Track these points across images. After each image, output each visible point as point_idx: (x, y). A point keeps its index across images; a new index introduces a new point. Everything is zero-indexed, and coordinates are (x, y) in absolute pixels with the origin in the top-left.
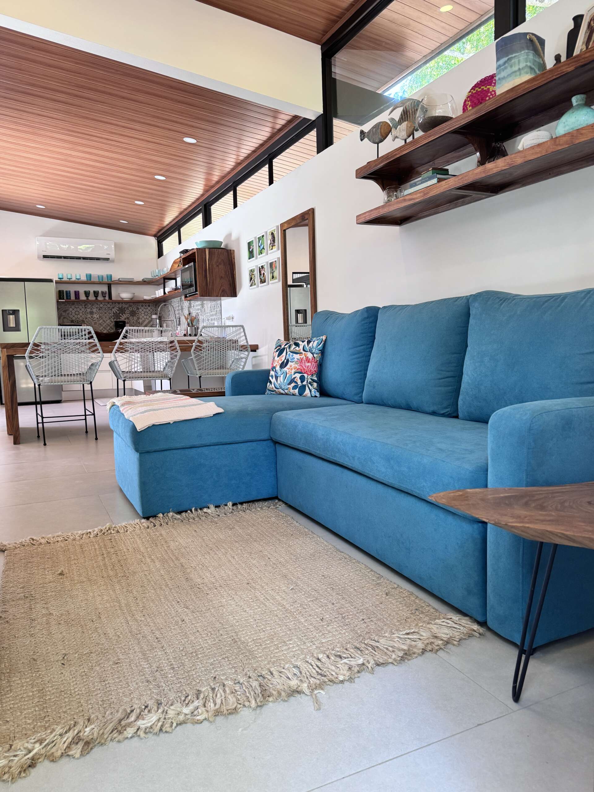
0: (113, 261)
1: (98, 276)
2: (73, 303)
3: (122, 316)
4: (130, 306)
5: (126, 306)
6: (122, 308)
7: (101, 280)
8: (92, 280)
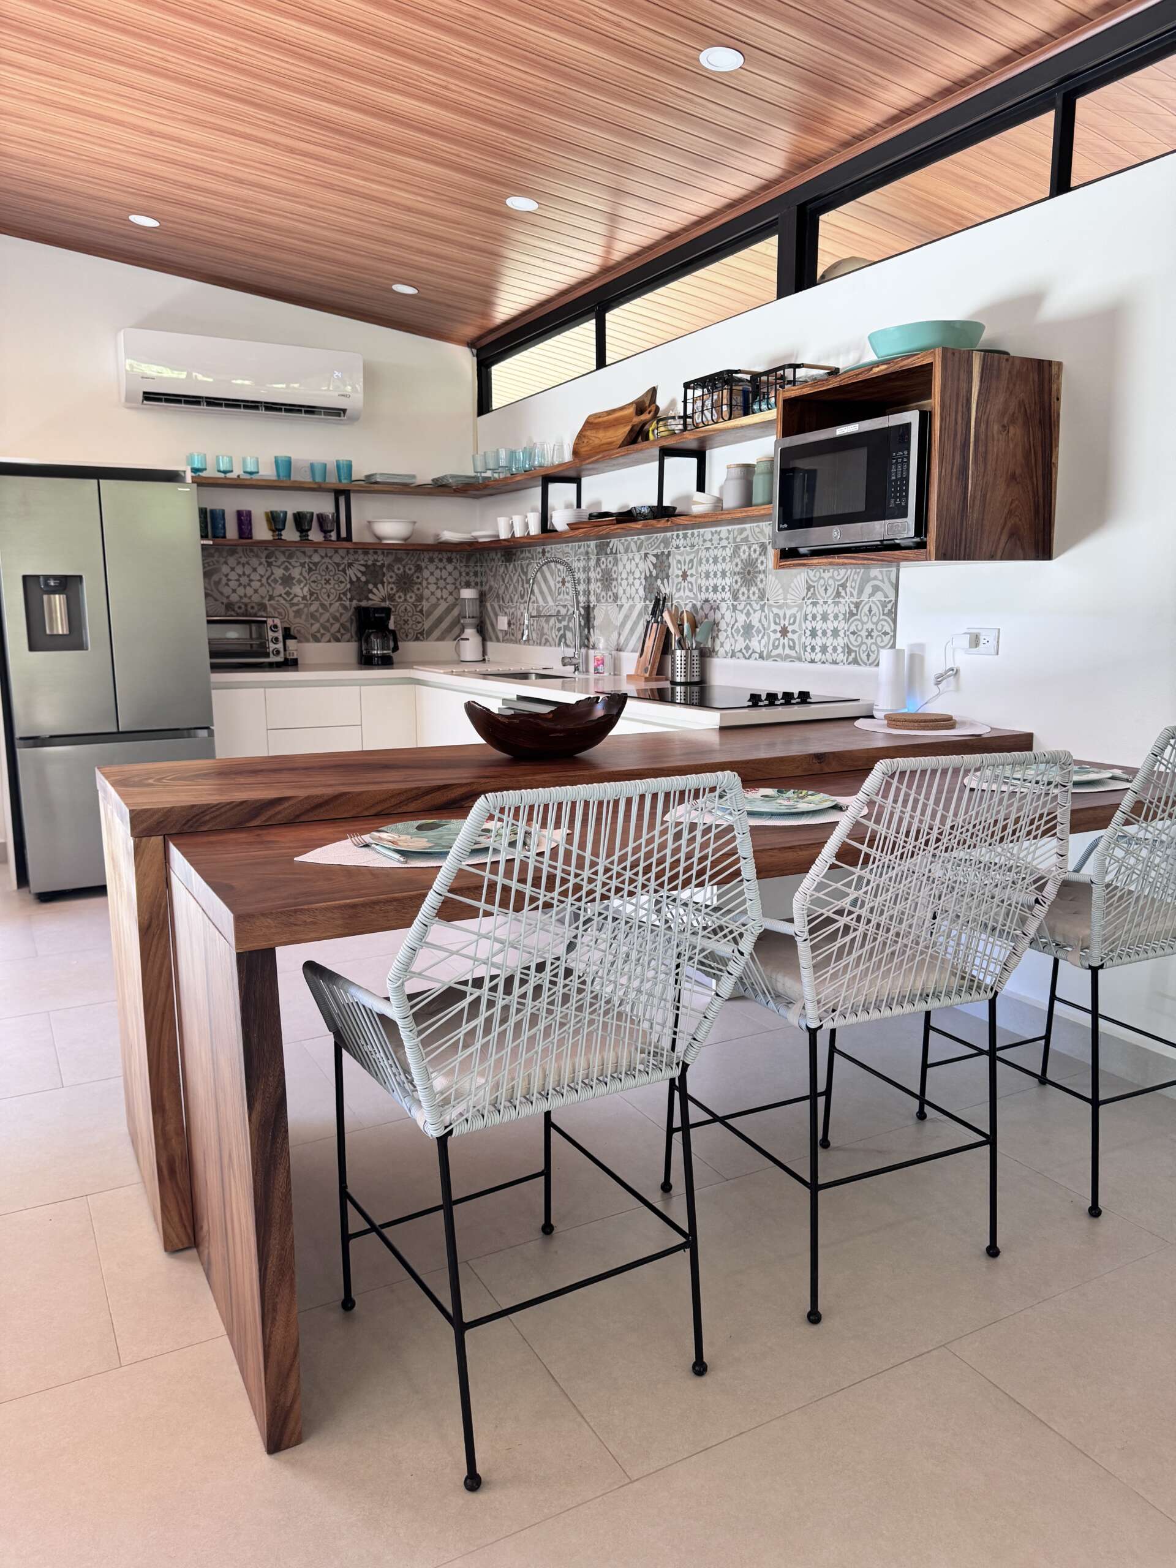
0: (354, 419)
1: (312, 465)
2: (232, 549)
3: (375, 590)
4: (398, 560)
5: (388, 561)
6: (374, 565)
7: (318, 479)
8: (292, 479)
